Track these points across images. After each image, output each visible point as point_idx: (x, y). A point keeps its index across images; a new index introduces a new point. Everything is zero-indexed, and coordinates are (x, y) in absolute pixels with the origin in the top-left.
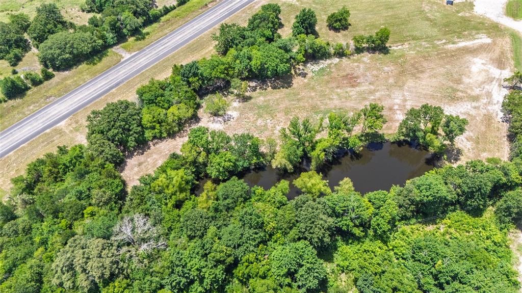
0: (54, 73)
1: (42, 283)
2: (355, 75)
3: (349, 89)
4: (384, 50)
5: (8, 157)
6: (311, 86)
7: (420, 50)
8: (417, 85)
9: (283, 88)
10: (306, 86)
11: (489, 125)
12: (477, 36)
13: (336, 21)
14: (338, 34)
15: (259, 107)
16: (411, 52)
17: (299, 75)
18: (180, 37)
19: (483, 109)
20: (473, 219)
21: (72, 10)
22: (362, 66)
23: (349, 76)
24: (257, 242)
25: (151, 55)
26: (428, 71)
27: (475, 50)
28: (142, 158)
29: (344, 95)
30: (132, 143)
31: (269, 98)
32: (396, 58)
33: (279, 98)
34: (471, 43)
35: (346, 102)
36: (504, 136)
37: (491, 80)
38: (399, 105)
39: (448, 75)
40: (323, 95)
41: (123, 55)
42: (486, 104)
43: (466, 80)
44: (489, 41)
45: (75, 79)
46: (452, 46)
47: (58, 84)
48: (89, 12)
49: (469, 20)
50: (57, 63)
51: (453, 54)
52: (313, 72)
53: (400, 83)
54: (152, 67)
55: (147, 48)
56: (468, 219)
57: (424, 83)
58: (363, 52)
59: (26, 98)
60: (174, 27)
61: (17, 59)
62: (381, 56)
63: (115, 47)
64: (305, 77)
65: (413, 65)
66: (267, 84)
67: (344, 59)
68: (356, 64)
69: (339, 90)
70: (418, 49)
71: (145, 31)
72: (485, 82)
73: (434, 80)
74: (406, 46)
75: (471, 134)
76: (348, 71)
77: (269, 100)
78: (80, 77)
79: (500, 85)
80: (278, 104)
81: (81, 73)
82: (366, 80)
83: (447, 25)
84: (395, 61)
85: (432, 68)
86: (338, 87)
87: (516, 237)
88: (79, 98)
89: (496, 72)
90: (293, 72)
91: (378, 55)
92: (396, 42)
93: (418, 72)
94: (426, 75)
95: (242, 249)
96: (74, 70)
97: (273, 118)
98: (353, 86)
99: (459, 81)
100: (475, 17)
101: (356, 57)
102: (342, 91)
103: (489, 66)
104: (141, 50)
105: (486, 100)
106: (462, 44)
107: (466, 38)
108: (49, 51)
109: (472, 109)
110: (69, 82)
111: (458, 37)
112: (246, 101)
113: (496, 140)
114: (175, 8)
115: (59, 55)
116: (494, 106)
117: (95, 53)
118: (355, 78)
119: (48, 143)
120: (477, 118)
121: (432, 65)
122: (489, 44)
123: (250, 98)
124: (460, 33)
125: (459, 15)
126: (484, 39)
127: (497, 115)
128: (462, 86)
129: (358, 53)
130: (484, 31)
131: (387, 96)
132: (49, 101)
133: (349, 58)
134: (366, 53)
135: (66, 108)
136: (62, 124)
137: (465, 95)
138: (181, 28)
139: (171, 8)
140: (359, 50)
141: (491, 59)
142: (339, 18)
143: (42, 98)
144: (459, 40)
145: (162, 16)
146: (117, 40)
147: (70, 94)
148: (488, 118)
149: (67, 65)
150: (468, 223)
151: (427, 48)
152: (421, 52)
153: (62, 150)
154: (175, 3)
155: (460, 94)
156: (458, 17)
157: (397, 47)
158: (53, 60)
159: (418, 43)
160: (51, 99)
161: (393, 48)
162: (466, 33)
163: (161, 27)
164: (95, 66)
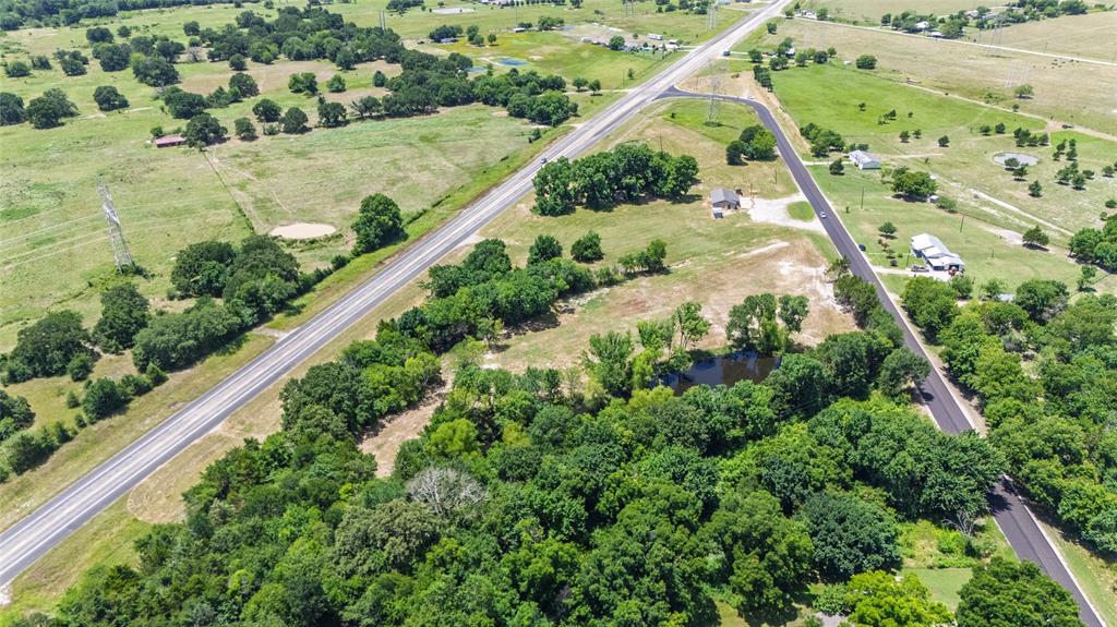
0: (167, 375)
2: (639, 300)
3: (639, 315)
4: (665, 271)
5: (141, 486)
6: (587, 320)
7: (707, 264)
9: (549, 328)
10: (579, 321)
11: (830, 319)
12: (769, 242)
13: (586, 249)
15: (526, 353)
16: (698, 268)
17: (564, 312)
18: (359, 301)
22: (643, 290)
23: (632, 303)
26: (730, 282)
27: (774, 255)
28: (377, 440)
31: (534, 341)
33: (550, 339)
34: (766, 249)
36: (853, 326)
37: (808, 279)
38: (713, 319)
39: (757, 283)
40: (608, 327)
41: (276, 335)
42: (816, 301)
43: (780, 283)
44: (786, 244)
45: (208, 375)
46: (744, 255)
47: (179, 387)
48: (182, 298)
49: (752, 229)
50: (172, 357)
51: (751, 262)
52: (581, 306)
53: (703, 299)
54: (333, 341)
55: (312, 322)
56: (855, 403)
57: (731, 294)
58: (637, 277)
59: (129, 413)
60: (342, 293)
62: (662, 277)
63: (257, 329)
64: (573, 313)
66: (524, 328)
67: (616, 288)
68: (634, 290)
69: (627, 318)
70: (704, 263)
71: (296, 303)
72: (803, 282)
73: (743, 289)
74: (689, 262)
75: (815, 330)
76: (628, 298)
77: (536, 343)
78: (214, 373)
79: (821, 281)
80: (551, 345)
81: (214, 367)
82: (657, 303)
83: (726, 238)
84: (683, 278)
85: (733, 279)
86: (624, 315)
88: (230, 394)
89: (812, 271)
90: (552, 310)
91: (655, 277)
92: (674, 262)
93: (719, 285)
94: (730, 286)
98: (643, 311)
99: (772, 286)
100: (757, 225)
101: (629, 283)
103: (800, 267)
104: (302, 325)
105: (814, 297)
107: (759, 244)
110: (198, 381)
111: (748, 246)
112: (504, 351)
114: (331, 271)
116: (826, 301)
117: (233, 336)
118: (641, 303)
119: (206, 456)
120: (814, 315)
121: (731, 276)
122: (788, 247)
123: (507, 347)
124: (747, 242)
125: (737, 226)
126: (779, 244)
127: (834, 308)
129: (632, 279)
130: (775, 236)
132: (176, 407)
133: (622, 285)
134: (640, 278)
135: (213, 409)
136: (218, 429)
139: (326, 272)
140: (631, 276)
141: (798, 260)
142: (589, 245)
143: (159, 407)
144: (750, 248)
145: (315, 283)
146: (259, 318)
147: (211, 393)
148: (827, 313)
149: (188, 359)
151: (715, 261)
152: (710, 265)
153: (253, 443)
154: (331, 266)
156: (736, 228)
157: (677, 265)
158: (164, 353)
159: (702, 258)
160: (178, 405)
161: (673, 267)
162: (755, 241)
163: (319, 296)
164: (234, 356)
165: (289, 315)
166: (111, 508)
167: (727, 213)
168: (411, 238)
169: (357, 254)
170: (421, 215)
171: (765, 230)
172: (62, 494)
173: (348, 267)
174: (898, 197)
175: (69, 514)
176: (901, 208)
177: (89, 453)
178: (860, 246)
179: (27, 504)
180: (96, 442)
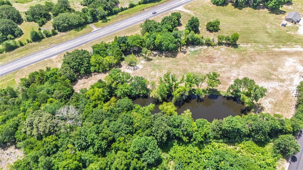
0: (58, 32)
1: (17, 129)
2: (214, 57)
3: (207, 64)
4: (235, 45)
5: (24, 69)
6: (187, 58)
7: (257, 49)
8: (249, 68)
9: (171, 57)
10: (184, 58)
11: (286, 97)
12: (295, 46)
13: (211, 26)
14: (211, 33)
15: (155, 65)
16: (251, 49)
17: (182, 52)
18: (125, 23)
19: (285, 87)
20: (258, 147)
21: (76, 3)
22: (219, 52)
23: (210, 57)
24: (127, 132)
25: (107, 30)
26: (258, 61)
28: (86, 80)
29: (204, 66)
30: (82, 72)
31: (161, 61)
32: (241, 51)
33: (167, 62)
35: (204, 70)
36: (294, 105)
37: (295, 72)
38: (234, 77)
39: (270, 65)
40: (192, 65)
41: (94, 29)
42: (288, 85)
43: (280, 69)
45: (67, 37)
46: (277, 49)
47: (58, 38)
48: (84, 5)
49: (293, 37)
50: (60, 28)
51: (277, 54)
52: (190, 52)
53: (239, 65)
54: (106, 37)
55: (107, 27)
56: (255, 146)
57: (253, 67)
58: (222, 45)
59: (41, 42)
60: (124, 18)
61: (43, 23)
62: (232, 49)
63: (91, 24)
64: (185, 53)
65: (250, 57)
66: (163, 54)
67: (210, 47)
68: (216, 51)
69: (202, 63)
70: (256, 48)
71: (108, 18)
72: (291, 72)
73: (260, 66)
74: (249, 45)
75: (273, 100)
76: (211, 54)
77: (161, 62)
78: (69, 36)
79: (300, 76)
80: (165, 65)
81: (70, 34)
82: (219, 60)
83: (277, 38)
85: (261, 60)
86: (201, 62)
87: (282, 163)
88: (66, 46)
90: (179, 50)
92: (243, 42)
93: (252, 61)
94: (256, 63)
95: (118, 134)
96: (68, 32)
97: (160, 72)
98: (211, 62)
99: (275, 70)
100: (297, 35)
101: (218, 47)
102: (203, 64)
103: (297, 64)
104: (103, 27)
105: (289, 83)
106: (284, 49)
107: (288, 46)
108: (57, 21)
109: (278, 86)
110: (63, 38)
111: (283, 45)
112: (149, 61)
113: (288, 106)
114: (127, 9)
115: (62, 23)
116: (293, 87)
117: (80, 26)
118: (213, 58)
119: (44, 66)
120: (280, 92)
121: (262, 58)
123: (151, 60)
124: (285, 43)
125: (288, 33)
126: (299, 49)
127: (293, 92)
128: (276, 72)
129: (219, 45)
130: (300, 44)
131: (229, 71)
132: (51, 45)
133: (213, 47)
134: (224, 46)
135: (58, 50)
136: (54, 57)
137: (276, 78)
138: (127, 19)
139: (125, 8)
140: (220, 44)
141: (300, 60)
142: (213, 25)
143: (48, 43)
144: (283, 47)
145: (119, 12)
146: (93, 20)
147: (62, 44)
148: (287, 93)
149: (65, 29)
150: (254, 149)
151: (261, 48)
152: (257, 50)
153: (48, 69)
154: (128, 7)
155: (274, 77)
156: (286, 34)
157: (243, 45)
158: (58, 26)
159: (257, 44)
161: (241, 45)
162: (289, 43)
163: (117, 17)
164: (78, 32)
166: (12, 73)
168: (162, 1)
173: (135, 8)
177: (23, 52)
180: (27, 49)
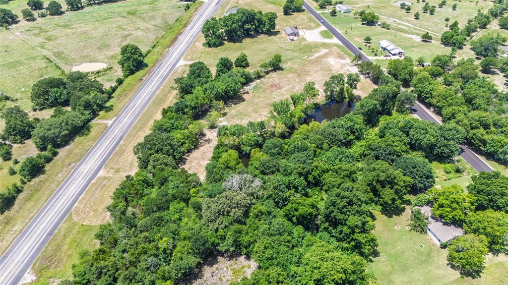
0: (58, 150)
3: (279, 91)
4: (280, 69)
5: (76, 208)
6: (257, 96)
7: (298, 63)
9: (241, 102)
10: (253, 97)
12: (320, 50)
13: (242, 62)
15: (236, 116)
16: (295, 65)
17: (244, 93)
20: (389, 118)
22: (275, 79)
23: (273, 85)
25: (129, 115)
26: (311, 70)
27: (324, 56)
29: (280, 94)
31: (239, 109)
33: (244, 107)
34: (320, 53)
35: (283, 96)
36: (372, 84)
37: (344, 65)
39: (323, 69)
40: (268, 98)
41: (106, 122)
44: (327, 50)
46: (312, 57)
47: (67, 156)
48: (41, 110)
49: (310, 45)
51: (316, 60)
52: (251, 90)
55: (122, 113)
59: (48, 173)
60: (129, 97)
62: (281, 72)
63: (93, 121)
64: (248, 93)
65: (301, 71)
67: (263, 79)
68: (271, 79)
69: (274, 93)
70: (296, 63)
72: (342, 67)
74: (289, 64)
76: (270, 83)
78: (83, 146)
79: (350, 66)
80: (246, 110)
81: (80, 143)
82: (284, 84)
83: (301, 50)
84: (290, 70)
86: (272, 92)
88: (98, 155)
89: (343, 62)
90: (239, 94)
91: (278, 72)
92: (283, 63)
93: (307, 72)
96: (73, 144)
98: (280, 89)
100: (311, 43)
101: (267, 76)
102: (276, 93)
103: (338, 60)
104: (117, 116)
107: (315, 52)
110: (76, 151)
112: (225, 116)
114: (118, 86)
115: (59, 133)
118: (277, 85)
121: (311, 68)
122: (329, 52)
123: (226, 113)
124: (310, 51)
125: (302, 44)
126: (324, 51)
129: (268, 74)
130: (321, 47)
132: (71, 166)
133: (265, 77)
134: (271, 73)
136: (101, 173)
138: (136, 96)
139: (115, 87)
141: (336, 57)
142: (243, 59)
143: (63, 167)
144: (313, 54)
145: (113, 93)
147: (87, 156)
151: (301, 62)
153: (129, 178)
154: (116, 84)
159: (294, 61)
160: (73, 165)
161: (284, 67)
162: (313, 50)
163: (118, 100)
164: (89, 136)
165: (107, 111)
166: (65, 222)
167: (295, 38)
168: (150, 65)
169: (127, 77)
170: (149, 53)
171: (316, 45)
172: (33, 220)
173: (125, 84)
174: (364, 24)
175: (43, 229)
176: (367, 29)
177: (36, 196)
178: (359, 48)
179: (16, 228)
180: (37, 190)
